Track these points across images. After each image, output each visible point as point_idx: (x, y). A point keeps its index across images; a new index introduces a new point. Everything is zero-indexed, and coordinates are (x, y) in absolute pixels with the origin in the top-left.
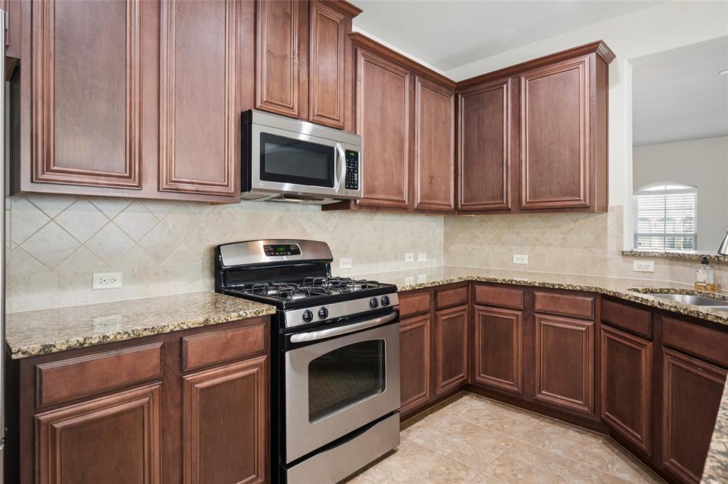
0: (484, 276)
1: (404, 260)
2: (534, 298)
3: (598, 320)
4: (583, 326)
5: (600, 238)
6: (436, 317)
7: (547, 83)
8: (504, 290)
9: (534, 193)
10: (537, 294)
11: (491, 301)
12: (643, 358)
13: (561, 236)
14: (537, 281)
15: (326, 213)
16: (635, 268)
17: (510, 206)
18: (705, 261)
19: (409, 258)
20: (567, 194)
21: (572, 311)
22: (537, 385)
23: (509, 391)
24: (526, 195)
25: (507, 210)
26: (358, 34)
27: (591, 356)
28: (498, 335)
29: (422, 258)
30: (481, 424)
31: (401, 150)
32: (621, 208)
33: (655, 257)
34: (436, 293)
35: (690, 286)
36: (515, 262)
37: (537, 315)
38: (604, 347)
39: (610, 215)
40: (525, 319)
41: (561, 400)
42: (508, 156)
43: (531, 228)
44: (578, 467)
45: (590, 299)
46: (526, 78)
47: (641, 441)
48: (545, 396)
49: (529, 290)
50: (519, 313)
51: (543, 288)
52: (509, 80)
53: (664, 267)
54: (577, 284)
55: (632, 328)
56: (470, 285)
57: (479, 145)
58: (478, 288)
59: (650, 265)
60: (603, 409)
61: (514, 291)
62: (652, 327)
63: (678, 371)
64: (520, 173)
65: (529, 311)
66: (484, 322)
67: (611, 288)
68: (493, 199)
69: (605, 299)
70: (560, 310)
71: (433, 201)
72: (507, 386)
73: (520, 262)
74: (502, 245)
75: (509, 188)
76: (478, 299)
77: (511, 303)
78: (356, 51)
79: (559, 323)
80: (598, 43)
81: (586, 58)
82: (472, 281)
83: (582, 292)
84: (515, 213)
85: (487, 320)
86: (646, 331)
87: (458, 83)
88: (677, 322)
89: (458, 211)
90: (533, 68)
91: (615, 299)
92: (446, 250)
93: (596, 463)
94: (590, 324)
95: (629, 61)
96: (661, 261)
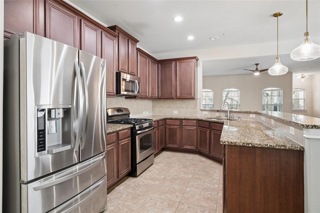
0: (169, 117)
1: (143, 113)
2: (182, 122)
3: (197, 126)
4: (194, 128)
5: (196, 106)
6: (158, 129)
7: (184, 64)
8: (175, 120)
9: (181, 94)
10: (183, 121)
11: (171, 124)
12: (208, 133)
13: (186, 106)
14: (183, 118)
15: (126, 99)
16: (204, 114)
17: (174, 97)
18: (218, 111)
19: (144, 113)
20: (189, 95)
21: (191, 125)
22: (183, 145)
23: (176, 148)
24: (178, 95)
25: (173, 99)
26: (139, 48)
27: (196, 135)
28: (173, 133)
29: (147, 113)
30: (171, 156)
31: (147, 81)
32: (200, 98)
33: (208, 111)
34: (158, 122)
35: (215, 117)
36: (174, 113)
37: (183, 126)
38: (199, 132)
39: (198, 100)
40: (180, 128)
41: (189, 147)
42: (174, 83)
43: (178, 103)
44: (195, 160)
45: (196, 121)
46: (178, 62)
47: (207, 152)
48: (186, 147)
49: (181, 120)
50: (179, 126)
51: (185, 119)
52: (174, 62)
53: (210, 113)
54: (193, 118)
55: (205, 127)
56: (165, 120)
57: (165, 80)
58: (167, 120)
59: (206, 113)
60: (199, 147)
61: (177, 121)
62: (209, 126)
63: (214, 134)
64: (177, 88)
65: (181, 125)
66: (169, 130)
67: (200, 118)
68: (169, 95)
69: (199, 121)
70: (189, 125)
71: (153, 96)
72: (175, 146)
73: (175, 113)
74: (170, 108)
75: (174, 92)
76: (167, 124)
77: (176, 124)
78: (137, 52)
79: (189, 128)
80: (196, 57)
81: (193, 60)
82: (165, 119)
83: (194, 120)
84: (175, 99)
85: (170, 129)
86: (208, 127)
87: (159, 60)
88: (214, 124)
89: (159, 99)
90: (179, 60)
91: (202, 120)
92: (153, 110)
93: (198, 159)
94: (196, 127)
95: (202, 61)
96: (209, 112)
